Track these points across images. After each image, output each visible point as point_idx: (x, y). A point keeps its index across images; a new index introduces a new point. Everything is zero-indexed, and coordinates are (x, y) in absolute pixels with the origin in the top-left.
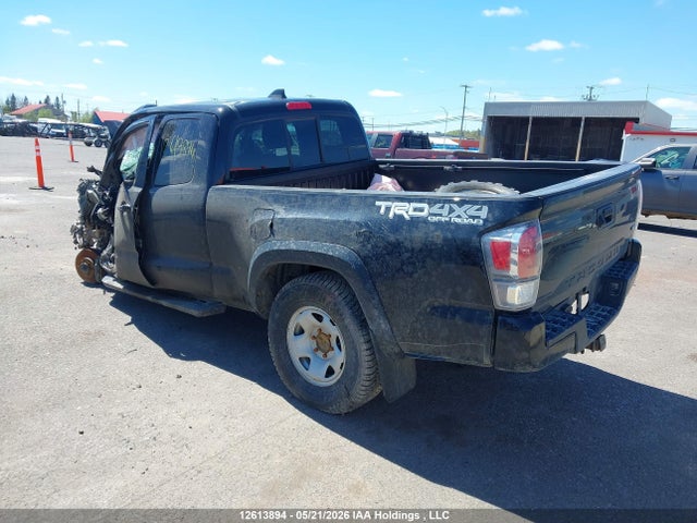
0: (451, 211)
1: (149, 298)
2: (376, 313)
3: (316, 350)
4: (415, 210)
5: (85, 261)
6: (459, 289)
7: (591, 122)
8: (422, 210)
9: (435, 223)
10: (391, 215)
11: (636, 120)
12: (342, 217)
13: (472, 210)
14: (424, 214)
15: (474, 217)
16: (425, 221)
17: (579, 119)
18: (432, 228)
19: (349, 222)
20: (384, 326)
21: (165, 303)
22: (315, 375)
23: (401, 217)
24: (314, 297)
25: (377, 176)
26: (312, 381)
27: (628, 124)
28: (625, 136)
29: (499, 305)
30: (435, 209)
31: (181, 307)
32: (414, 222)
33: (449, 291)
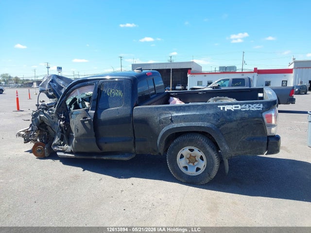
0: (249, 106)
1: (95, 157)
2: (224, 144)
3: (189, 163)
4: (235, 107)
5: (39, 148)
6: (255, 131)
7: (175, 70)
8: (238, 107)
9: (244, 111)
10: (226, 110)
11: (191, 69)
12: (205, 112)
13: (257, 106)
14: (240, 108)
15: (258, 108)
16: (240, 110)
17: (170, 69)
18: (244, 113)
19: (209, 114)
20: (227, 148)
21: (105, 158)
22: (192, 172)
23: (230, 110)
24: (191, 143)
25: (171, 98)
26: (190, 174)
27: (189, 70)
28: (188, 75)
29: (269, 134)
30: (243, 106)
31: (116, 158)
32: (236, 111)
33: (252, 132)
